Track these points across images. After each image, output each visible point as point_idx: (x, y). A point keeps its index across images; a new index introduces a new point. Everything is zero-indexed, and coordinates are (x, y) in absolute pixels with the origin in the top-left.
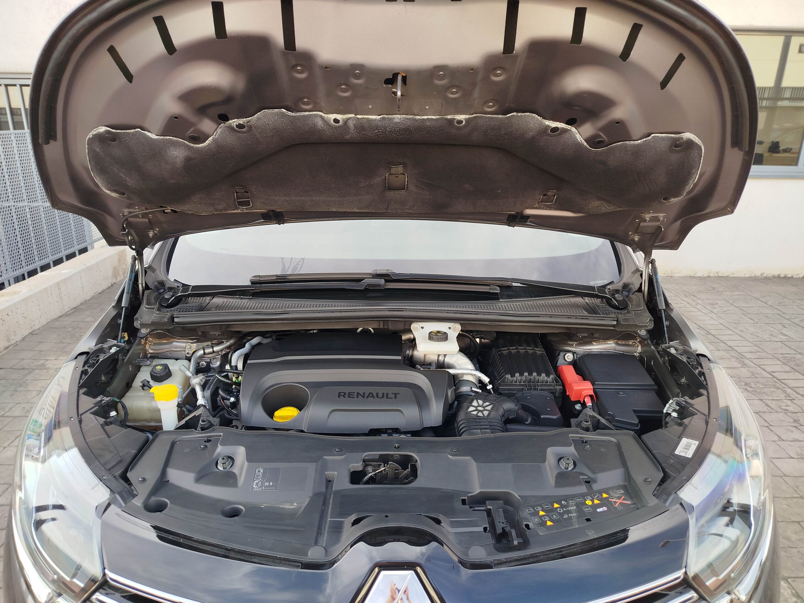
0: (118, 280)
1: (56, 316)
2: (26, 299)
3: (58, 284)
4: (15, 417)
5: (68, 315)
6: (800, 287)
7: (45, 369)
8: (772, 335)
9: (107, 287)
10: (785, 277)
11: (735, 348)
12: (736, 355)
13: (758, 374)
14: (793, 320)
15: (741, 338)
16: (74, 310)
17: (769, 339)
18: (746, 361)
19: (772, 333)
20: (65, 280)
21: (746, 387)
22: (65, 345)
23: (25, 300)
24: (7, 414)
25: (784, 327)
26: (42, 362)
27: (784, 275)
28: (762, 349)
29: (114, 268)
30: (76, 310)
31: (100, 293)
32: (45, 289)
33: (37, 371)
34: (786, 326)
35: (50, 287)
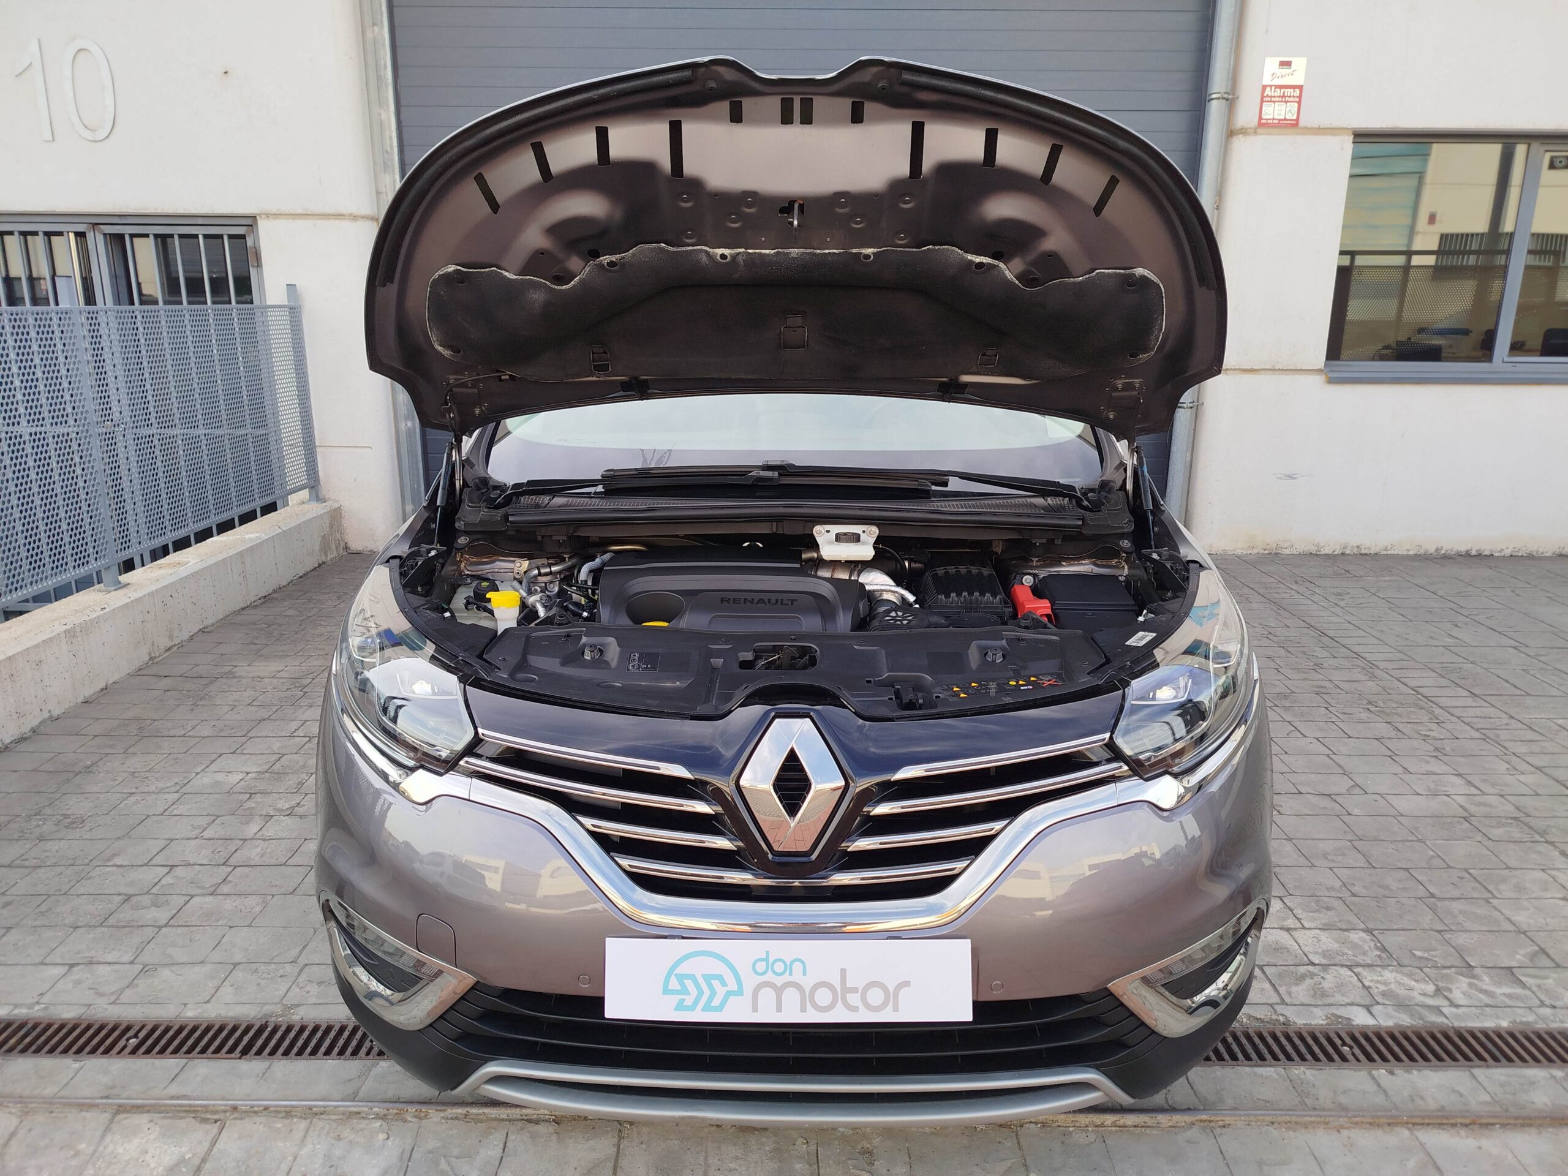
0: (329, 558)
1: (238, 607)
2: (197, 573)
3: (241, 554)
4: (204, 737)
5: (256, 606)
6: (1502, 571)
7: (235, 677)
8: (1432, 638)
9: (312, 568)
10: (1479, 556)
11: (1363, 655)
12: (1363, 665)
13: (1393, 689)
14: (1473, 617)
15: (1377, 642)
16: (263, 600)
17: (1425, 643)
18: (1377, 672)
19: (1433, 635)
20: (251, 550)
21: (1369, 706)
22: (259, 647)
23: (195, 576)
24: (191, 733)
25: (1456, 626)
26: (228, 669)
27: (1477, 551)
28: (1410, 657)
29: (324, 537)
30: (266, 599)
31: (301, 577)
32: (224, 561)
33: (223, 681)
34: (1459, 624)
35: (231, 557)
